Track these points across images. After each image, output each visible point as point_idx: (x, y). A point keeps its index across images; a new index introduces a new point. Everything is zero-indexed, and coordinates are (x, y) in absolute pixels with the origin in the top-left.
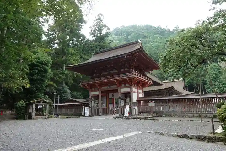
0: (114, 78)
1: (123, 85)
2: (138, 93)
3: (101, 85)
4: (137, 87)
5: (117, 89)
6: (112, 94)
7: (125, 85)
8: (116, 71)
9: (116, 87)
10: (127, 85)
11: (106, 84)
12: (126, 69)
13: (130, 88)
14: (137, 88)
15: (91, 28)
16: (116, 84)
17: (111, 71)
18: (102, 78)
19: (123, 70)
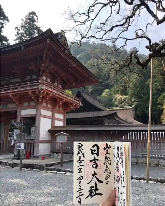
0: (9, 90)
1: (26, 104)
2: (53, 119)
4: (53, 109)
5: (15, 109)
7: (29, 104)
8: (18, 80)
10: (32, 104)
12: (34, 77)
13: (35, 110)
14: (51, 110)
15: (17, 28)
16: (14, 103)
17: (11, 79)
19: (28, 78)
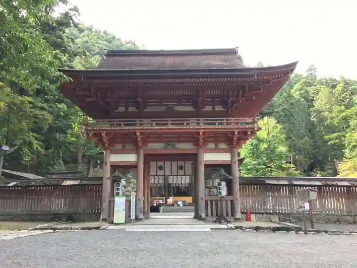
1: (211, 145)
3: (148, 137)
5: (195, 152)
6: (160, 163)
7: (217, 145)
9: (192, 149)
10: (223, 146)
11: (159, 137)
12: (219, 108)
13: (229, 154)
18: (146, 121)
19: (208, 108)
